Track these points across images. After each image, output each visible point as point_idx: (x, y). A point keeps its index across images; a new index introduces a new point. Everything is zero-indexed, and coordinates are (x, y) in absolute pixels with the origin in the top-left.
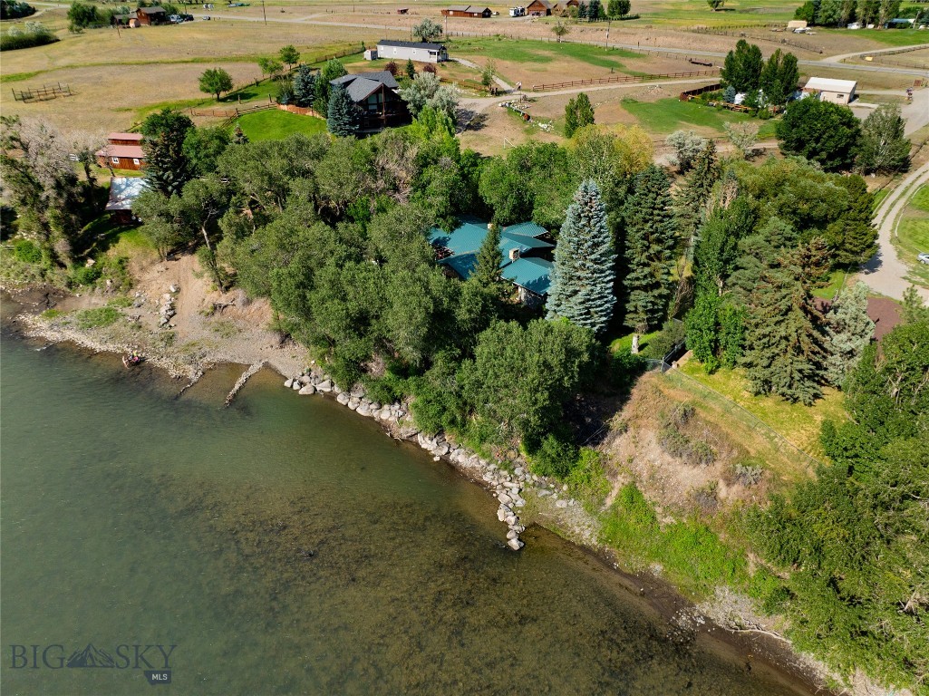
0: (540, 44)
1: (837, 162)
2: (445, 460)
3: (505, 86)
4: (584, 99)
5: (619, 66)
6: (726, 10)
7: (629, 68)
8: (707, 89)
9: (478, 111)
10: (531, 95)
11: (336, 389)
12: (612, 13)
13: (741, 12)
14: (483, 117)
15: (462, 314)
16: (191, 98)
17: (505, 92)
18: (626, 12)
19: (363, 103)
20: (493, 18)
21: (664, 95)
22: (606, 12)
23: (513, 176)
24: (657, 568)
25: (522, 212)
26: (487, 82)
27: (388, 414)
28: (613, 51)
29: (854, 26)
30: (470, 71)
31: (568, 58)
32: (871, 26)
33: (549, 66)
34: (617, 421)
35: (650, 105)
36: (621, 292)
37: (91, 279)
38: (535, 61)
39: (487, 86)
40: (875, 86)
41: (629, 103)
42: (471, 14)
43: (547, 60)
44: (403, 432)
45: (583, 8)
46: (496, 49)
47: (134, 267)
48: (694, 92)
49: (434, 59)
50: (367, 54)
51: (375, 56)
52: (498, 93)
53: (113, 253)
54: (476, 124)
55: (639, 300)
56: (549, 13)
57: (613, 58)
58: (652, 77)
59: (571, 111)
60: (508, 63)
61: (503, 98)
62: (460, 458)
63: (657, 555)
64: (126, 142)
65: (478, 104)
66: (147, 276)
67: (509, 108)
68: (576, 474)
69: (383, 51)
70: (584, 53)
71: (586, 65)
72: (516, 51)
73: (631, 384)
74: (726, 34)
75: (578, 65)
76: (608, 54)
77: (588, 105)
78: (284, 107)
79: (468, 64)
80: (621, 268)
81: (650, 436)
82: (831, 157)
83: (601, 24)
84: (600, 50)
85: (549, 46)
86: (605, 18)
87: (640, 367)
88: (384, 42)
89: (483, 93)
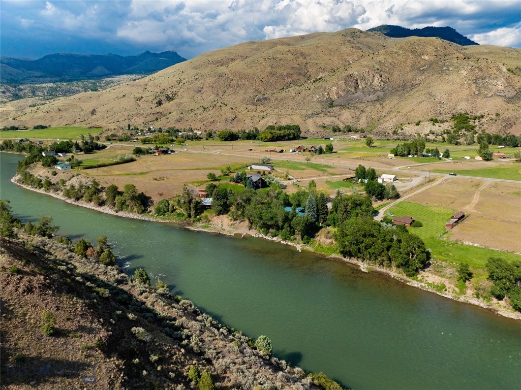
0: (301, 164)
1: (379, 196)
2: (287, 244)
3: (291, 177)
4: (313, 182)
5: (326, 171)
6: (373, 147)
7: (329, 172)
8: (351, 178)
9: (285, 184)
10: (299, 180)
11: (263, 236)
12: (327, 151)
13: (379, 148)
14: (286, 186)
15: (290, 217)
16: (206, 180)
17: (291, 179)
18: (332, 151)
19: (256, 182)
20: (284, 153)
21: (338, 180)
22: (324, 150)
23: (297, 197)
24: (323, 253)
25: (299, 205)
26: (287, 176)
27: (274, 239)
28: (325, 166)
29: (410, 156)
30: (280, 173)
31: (311, 168)
32: (416, 156)
33: (304, 171)
34: (317, 234)
35: (333, 183)
36: (318, 215)
37: (199, 220)
38: (301, 169)
39: (287, 177)
40: (405, 176)
41: (327, 182)
42: (276, 151)
43: (304, 169)
44: (278, 241)
45: (316, 150)
46: (288, 166)
47: (209, 217)
48: (347, 179)
49: (270, 169)
50: (249, 168)
51: (251, 168)
52: (290, 179)
53: (203, 215)
54: (285, 187)
55: (321, 216)
56: (304, 150)
57: (324, 168)
58: (336, 175)
59: (310, 184)
60: (292, 170)
61: (291, 181)
62: (289, 243)
63: (323, 251)
64: (202, 191)
65: (285, 182)
66: (213, 219)
67: (294, 184)
68: (310, 242)
69: (253, 167)
70: (315, 167)
71: (316, 171)
72: (294, 166)
73: (320, 229)
74: (363, 160)
75: (314, 171)
76: (323, 167)
77: (314, 183)
78: (232, 183)
79: (280, 171)
80: (318, 211)
81: (323, 236)
82: (378, 195)
83: (322, 155)
84: (320, 165)
85: (304, 164)
86: (324, 153)
87: (321, 227)
88: (253, 164)
89: (285, 179)
